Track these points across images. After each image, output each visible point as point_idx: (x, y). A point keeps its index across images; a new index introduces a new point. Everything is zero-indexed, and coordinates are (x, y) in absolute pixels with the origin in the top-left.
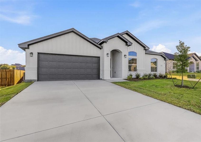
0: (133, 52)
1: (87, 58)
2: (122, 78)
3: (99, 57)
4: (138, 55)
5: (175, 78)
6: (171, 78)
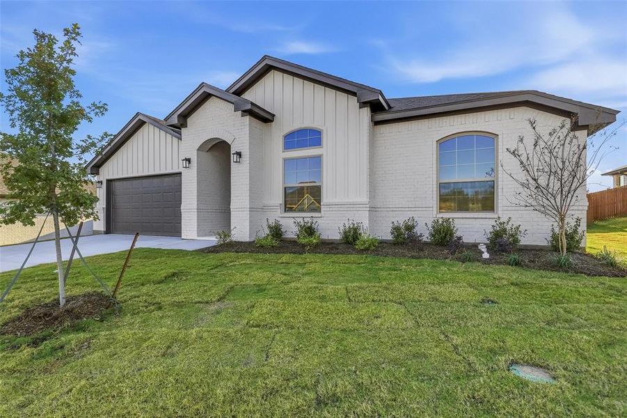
4: (325, 138)
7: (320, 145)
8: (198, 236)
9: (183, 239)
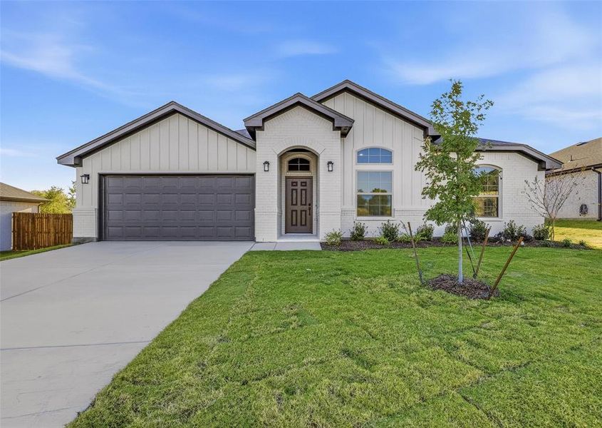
0: (375, 150)
1: (219, 179)
2: (318, 238)
3: (253, 175)
4: (395, 158)
5: (582, 244)
6: (566, 245)
7: (391, 162)
8: (278, 238)
9: (258, 242)
